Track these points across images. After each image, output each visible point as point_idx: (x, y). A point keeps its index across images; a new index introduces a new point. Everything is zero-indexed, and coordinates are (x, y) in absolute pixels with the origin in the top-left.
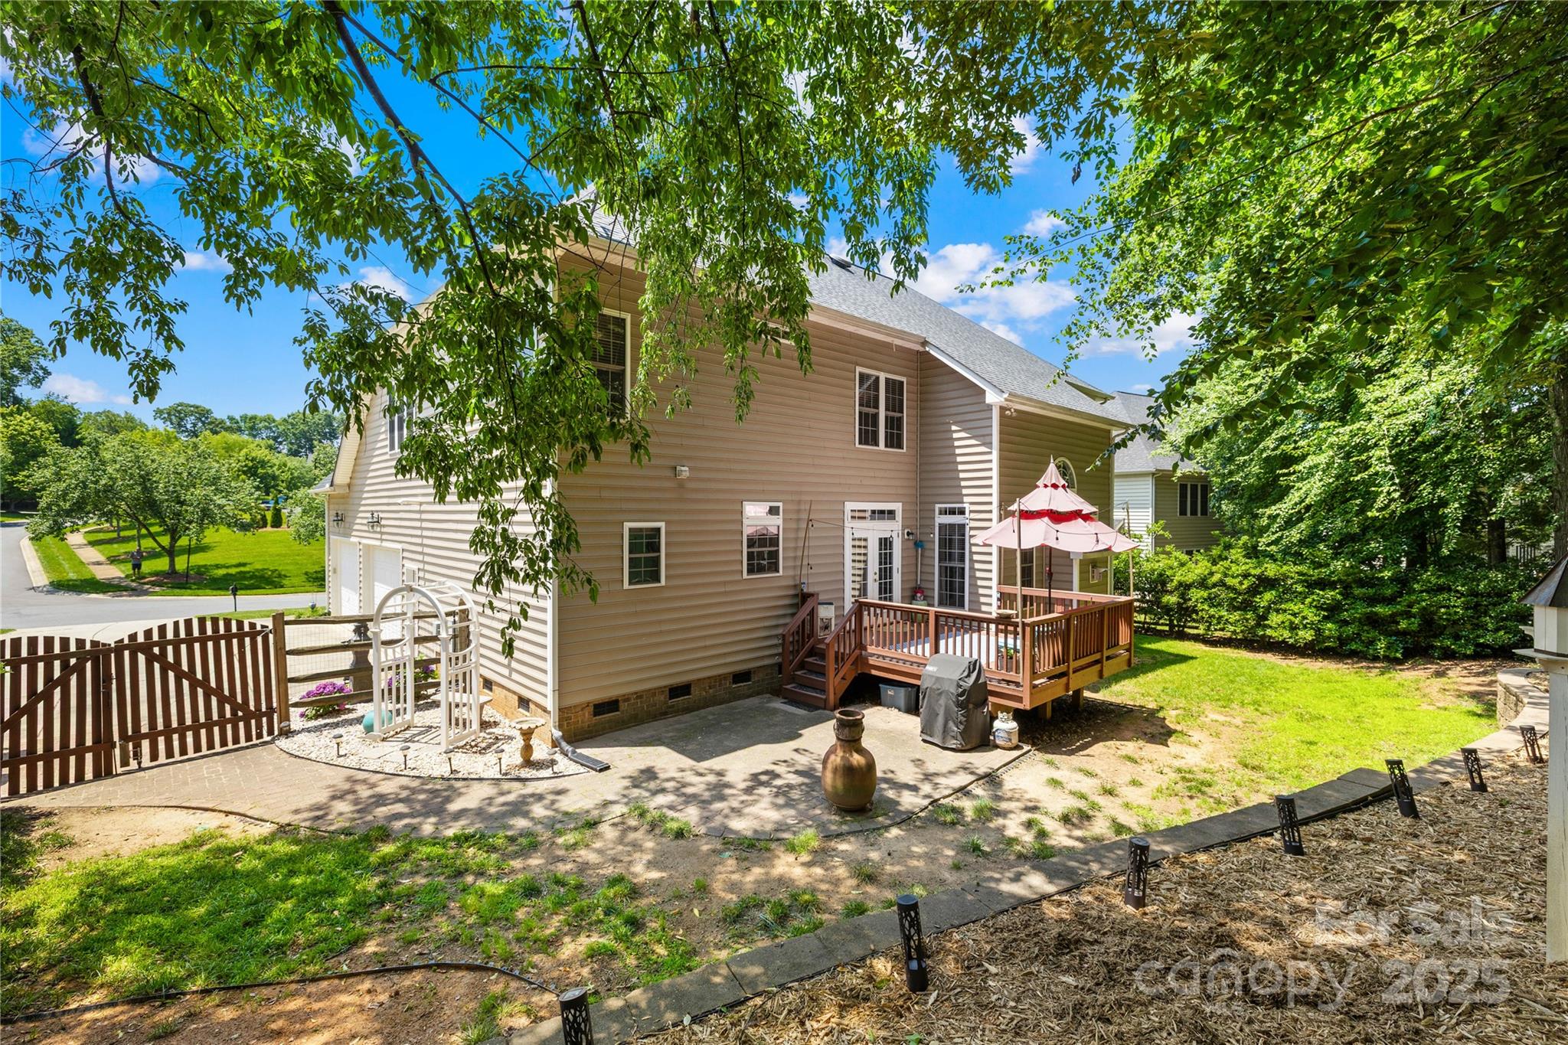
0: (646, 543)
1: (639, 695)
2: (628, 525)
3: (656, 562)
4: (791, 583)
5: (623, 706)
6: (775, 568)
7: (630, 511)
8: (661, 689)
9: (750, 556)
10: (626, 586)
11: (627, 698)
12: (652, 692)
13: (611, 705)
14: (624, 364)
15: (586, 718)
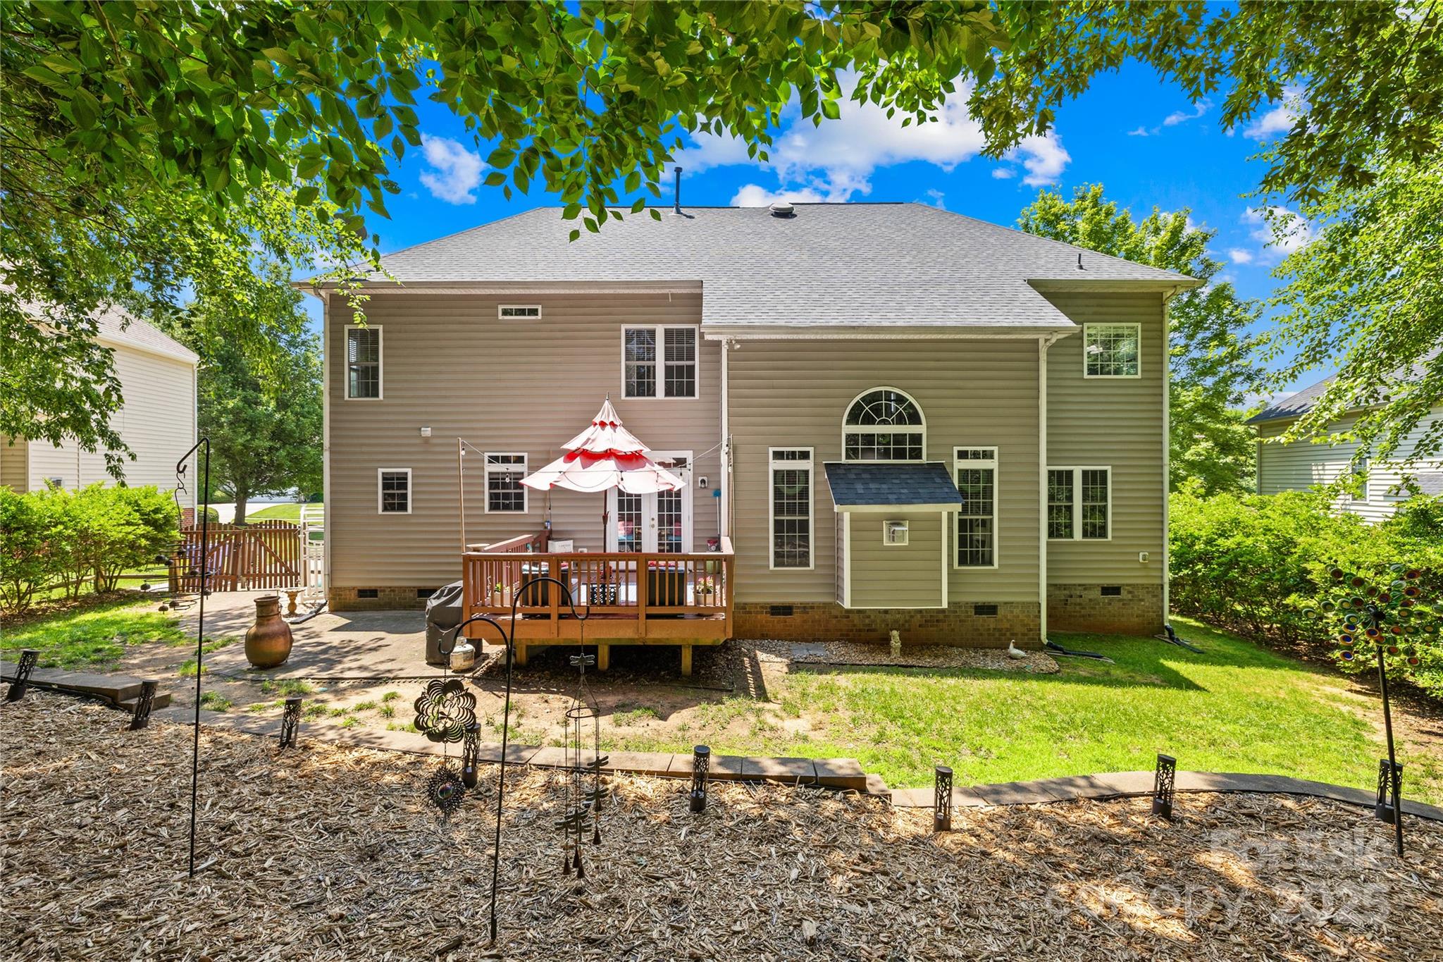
0: (395, 484)
1: (392, 589)
2: (381, 471)
3: (405, 496)
4: (540, 520)
5: (380, 594)
6: (520, 506)
7: (379, 461)
8: (411, 589)
9: (492, 496)
10: (380, 511)
11: (383, 590)
12: (404, 589)
13: (373, 592)
14: (377, 360)
15: (352, 597)
